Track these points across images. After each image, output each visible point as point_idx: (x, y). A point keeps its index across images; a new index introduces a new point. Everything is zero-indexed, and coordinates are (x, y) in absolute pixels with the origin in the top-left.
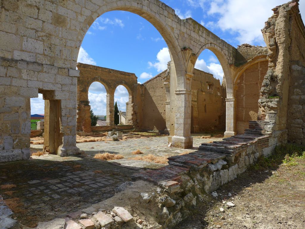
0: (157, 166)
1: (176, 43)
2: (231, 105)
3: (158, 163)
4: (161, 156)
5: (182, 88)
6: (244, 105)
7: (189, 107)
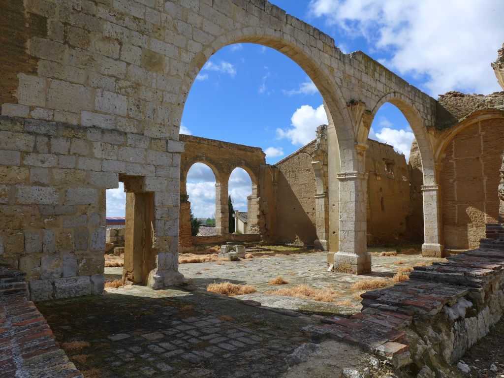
0: (322, 308)
1: (339, 94)
2: (432, 197)
3: (319, 300)
4: (321, 289)
5: (350, 169)
6: (456, 196)
7: (363, 201)
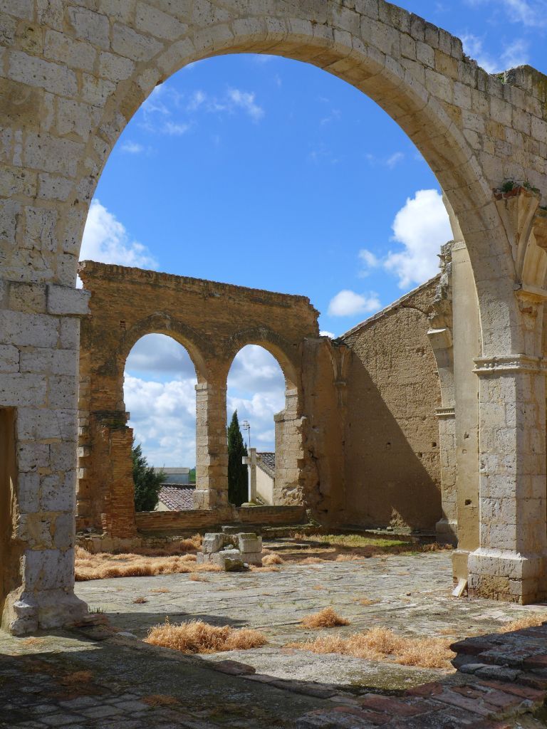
0: (409, 681)
1: (474, 168)
3: (411, 663)
4: (426, 637)
5: (504, 349)
7: (537, 426)
